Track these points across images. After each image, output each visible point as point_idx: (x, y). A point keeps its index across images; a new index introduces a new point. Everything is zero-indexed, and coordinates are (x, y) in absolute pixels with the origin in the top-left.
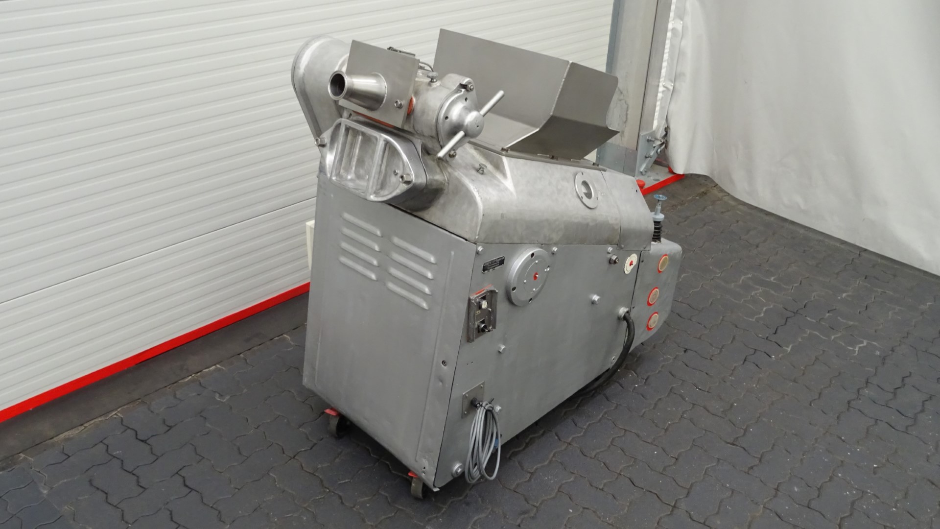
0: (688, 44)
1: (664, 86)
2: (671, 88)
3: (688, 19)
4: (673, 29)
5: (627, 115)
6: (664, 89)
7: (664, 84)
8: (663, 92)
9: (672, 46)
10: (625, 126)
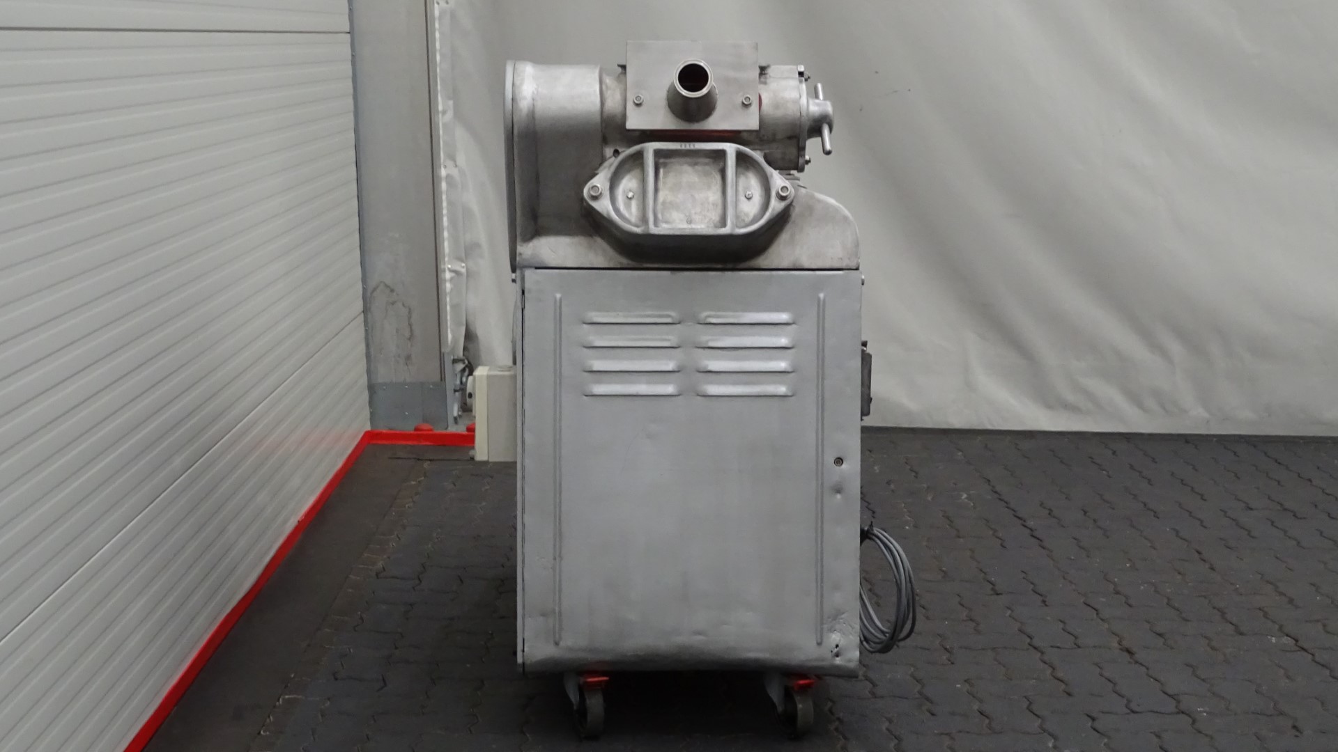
0: (471, 199)
1: (451, 271)
2: (464, 270)
3: (461, 159)
4: (448, 176)
5: (410, 325)
6: (453, 274)
7: (449, 266)
8: (452, 279)
9: (450, 203)
10: (412, 346)
